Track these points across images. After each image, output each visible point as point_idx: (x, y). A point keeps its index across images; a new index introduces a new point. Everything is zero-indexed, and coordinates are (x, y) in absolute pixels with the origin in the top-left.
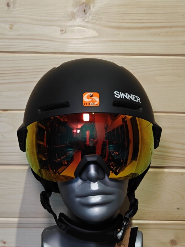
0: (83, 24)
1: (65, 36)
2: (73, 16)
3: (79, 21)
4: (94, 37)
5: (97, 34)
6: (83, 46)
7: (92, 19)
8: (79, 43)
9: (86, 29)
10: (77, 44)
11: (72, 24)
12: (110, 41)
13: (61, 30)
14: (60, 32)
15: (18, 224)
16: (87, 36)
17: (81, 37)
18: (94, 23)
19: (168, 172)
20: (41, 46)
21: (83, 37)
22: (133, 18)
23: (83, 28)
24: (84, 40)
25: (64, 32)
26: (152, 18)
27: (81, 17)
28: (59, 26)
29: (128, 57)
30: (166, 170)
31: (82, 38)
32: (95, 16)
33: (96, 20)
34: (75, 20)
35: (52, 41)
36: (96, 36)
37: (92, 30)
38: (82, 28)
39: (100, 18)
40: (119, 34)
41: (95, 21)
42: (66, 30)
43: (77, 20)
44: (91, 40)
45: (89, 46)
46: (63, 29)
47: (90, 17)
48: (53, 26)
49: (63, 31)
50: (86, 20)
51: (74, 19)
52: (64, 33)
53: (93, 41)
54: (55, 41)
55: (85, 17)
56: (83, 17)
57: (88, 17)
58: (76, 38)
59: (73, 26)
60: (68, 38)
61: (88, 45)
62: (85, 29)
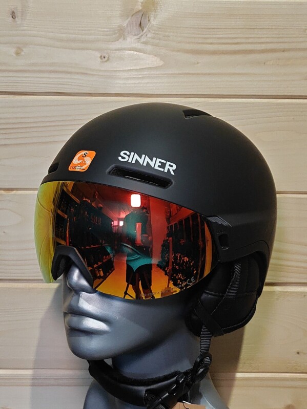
0: (138, 45)
1: (108, 66)
2: (121, 33)
3: (131, 41)
4: (156, 68)
5: (161, 63)
6: (138, 82)
7: (152, 38)
8: (131, 78)
9: (142, 54)
10: (127, 79)
11: (120, 46)
12: (182, 74)
13: (101, 56)
14: (99, 60)
15: (33, 379)
16: (145, 67)
17: (134, 68)
18: (157, 45)
19: (280, 292)
20: (67, 83)
21: (138, 68)
22: (221, 36)
23: (138, 53)
24: (139, 73)
25: (106, 59)
26: (253, 36)
27: (135, 35)
28: (97, 50)
29: (212, 101)
30: (277, 289)
31: (136, 70)
32: (157, 32)
33: (160, 39)
34: (124, 39)
35: (87, 74)
36: (159, 67)
37: (152, 56)
38: (135, 53)
39: (167, 36)
40: (198, 63)
41: (158, 41)
42: (109, 56)
43: (129, 39)
44: (152, 73)
45: (148, 83)
46: (105, 55)
47: (149, 35)
48: (87, 49)
49: (104, 57)
50: (143, 40)
51: (122, 39)
52: (106, 61)
53: (155, 74)
54: (92, 75)
55: (140, 35)
56: (138, 35)
57: (146, 35)
58: (126, 69)
59: (121, 50)
60: (112, 69)
61: (146, 82)
62: (140, 54)
